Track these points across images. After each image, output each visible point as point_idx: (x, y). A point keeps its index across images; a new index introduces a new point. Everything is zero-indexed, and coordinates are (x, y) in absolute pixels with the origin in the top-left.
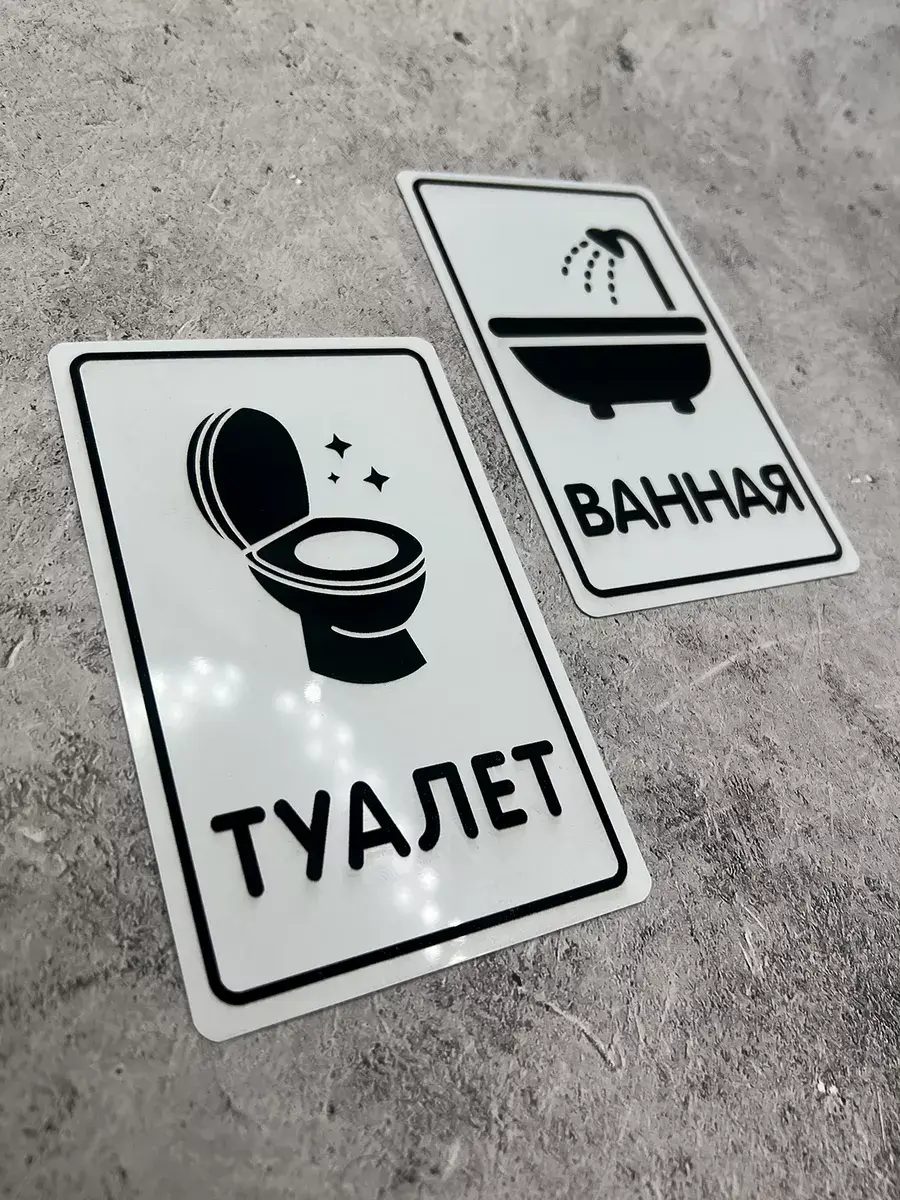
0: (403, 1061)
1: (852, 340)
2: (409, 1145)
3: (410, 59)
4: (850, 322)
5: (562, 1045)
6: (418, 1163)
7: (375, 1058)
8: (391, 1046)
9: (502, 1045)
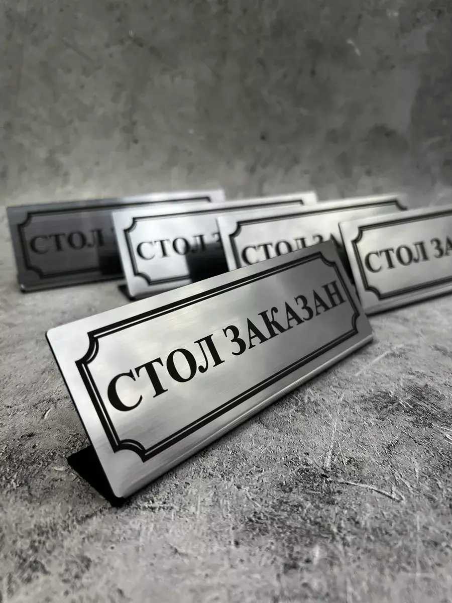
0: (272, 517)
2: (287, 552)
5: (363, 497)
6: (296, 559)
7: (255, 518)
8: (263, 512)
9: (327, 502)
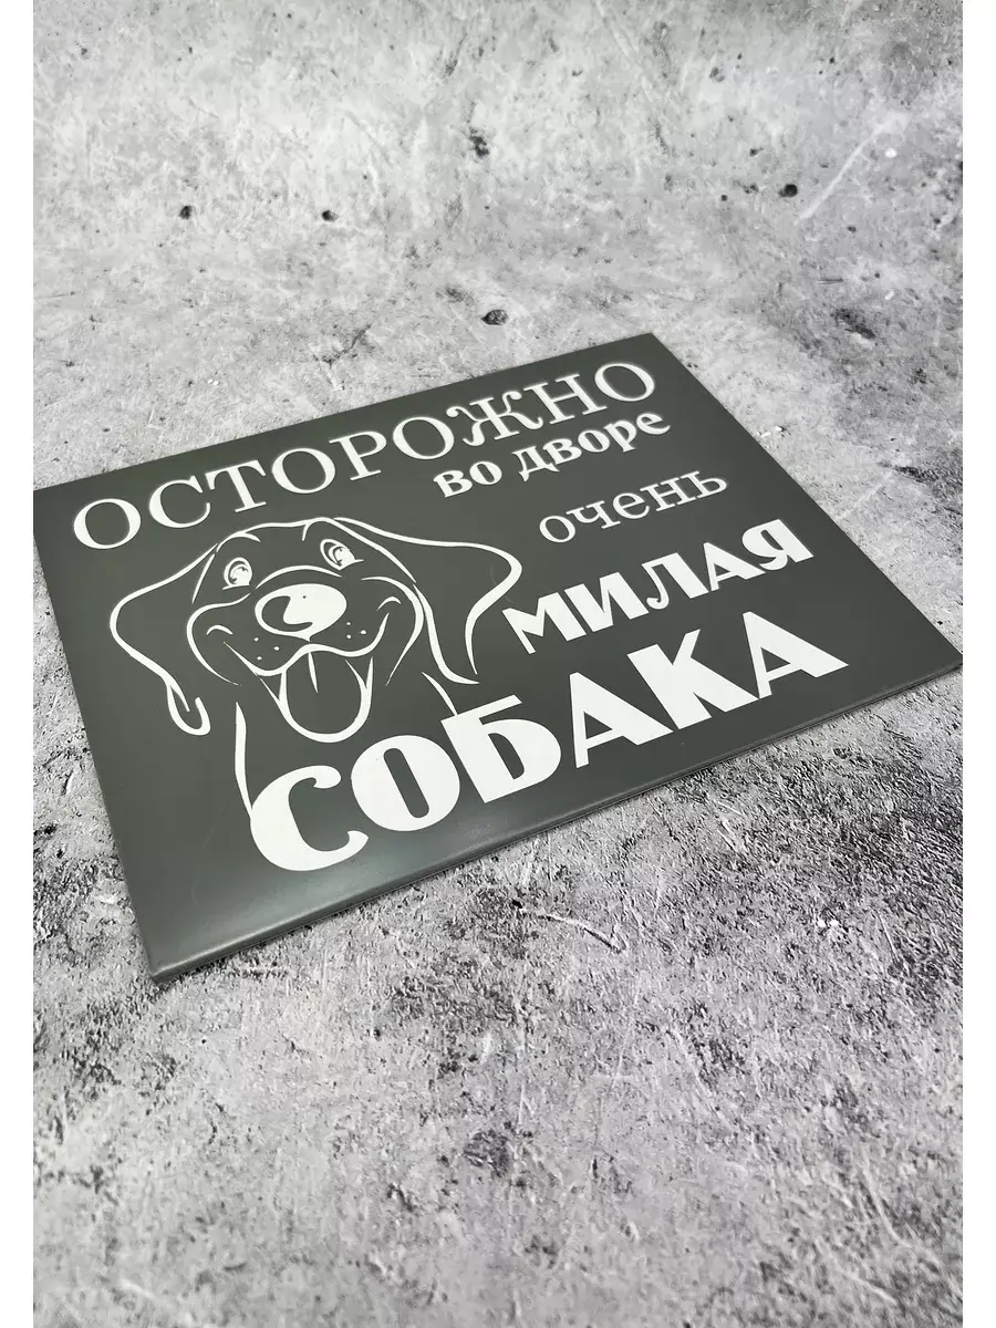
0: (430, 985)
1: (740, 322)
2: (447, 1044)
3: (290, 260)
4: (735, 309)
5: (568, 944)
6: (458, 1055)
7: (406, 988)
8: (418, 976)
9: (514, 955)
